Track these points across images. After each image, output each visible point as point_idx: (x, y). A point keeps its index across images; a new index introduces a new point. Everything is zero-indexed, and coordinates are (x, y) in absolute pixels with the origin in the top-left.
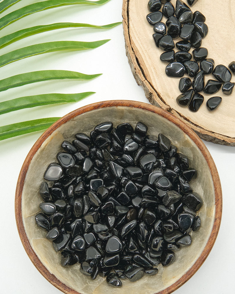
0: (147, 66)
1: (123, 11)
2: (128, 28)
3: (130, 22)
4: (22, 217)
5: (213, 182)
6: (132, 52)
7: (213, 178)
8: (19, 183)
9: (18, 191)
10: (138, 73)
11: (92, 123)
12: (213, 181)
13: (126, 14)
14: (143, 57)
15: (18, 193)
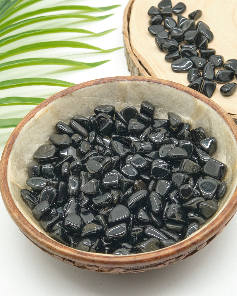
0: (151, 66)
1: (124, 28)
2: (129, 40)
3: (131, 36)
4: (7, 178)
5: (233, 136)
6: (134, 56)
7: (233, 132)
8: (7, 147)
9: (5, 153)
10: (142, 71)
11: (91, 106)
12: (234, 134)
13: (127, 30)
14: (146, 60)
15: (5, 155)
